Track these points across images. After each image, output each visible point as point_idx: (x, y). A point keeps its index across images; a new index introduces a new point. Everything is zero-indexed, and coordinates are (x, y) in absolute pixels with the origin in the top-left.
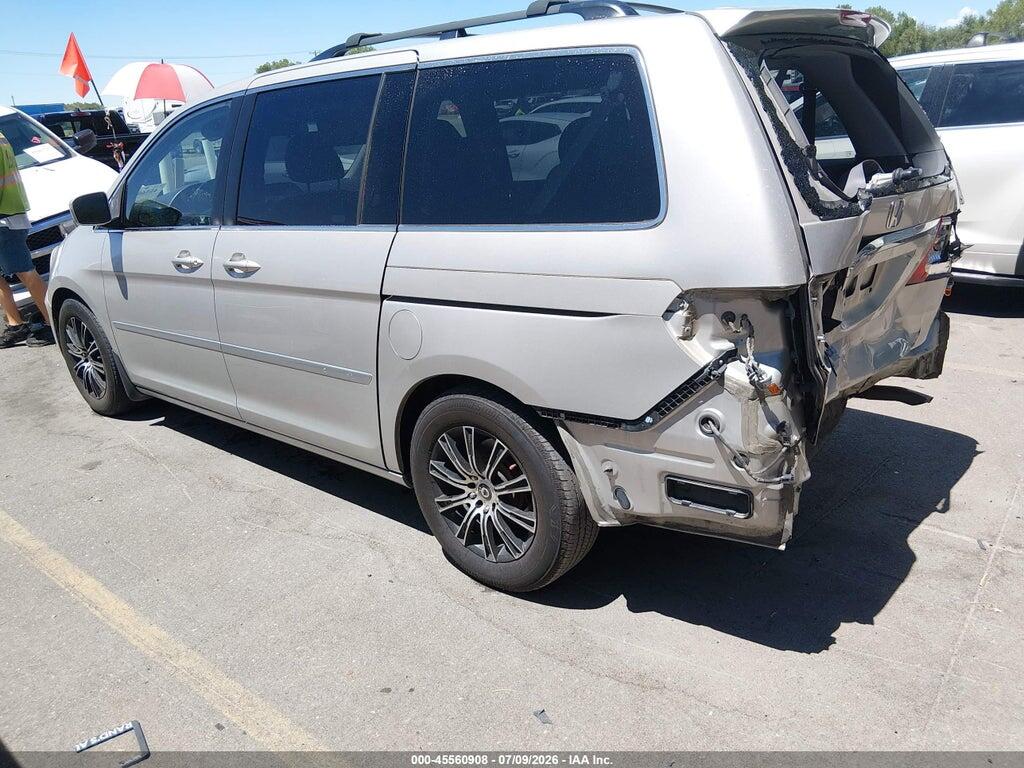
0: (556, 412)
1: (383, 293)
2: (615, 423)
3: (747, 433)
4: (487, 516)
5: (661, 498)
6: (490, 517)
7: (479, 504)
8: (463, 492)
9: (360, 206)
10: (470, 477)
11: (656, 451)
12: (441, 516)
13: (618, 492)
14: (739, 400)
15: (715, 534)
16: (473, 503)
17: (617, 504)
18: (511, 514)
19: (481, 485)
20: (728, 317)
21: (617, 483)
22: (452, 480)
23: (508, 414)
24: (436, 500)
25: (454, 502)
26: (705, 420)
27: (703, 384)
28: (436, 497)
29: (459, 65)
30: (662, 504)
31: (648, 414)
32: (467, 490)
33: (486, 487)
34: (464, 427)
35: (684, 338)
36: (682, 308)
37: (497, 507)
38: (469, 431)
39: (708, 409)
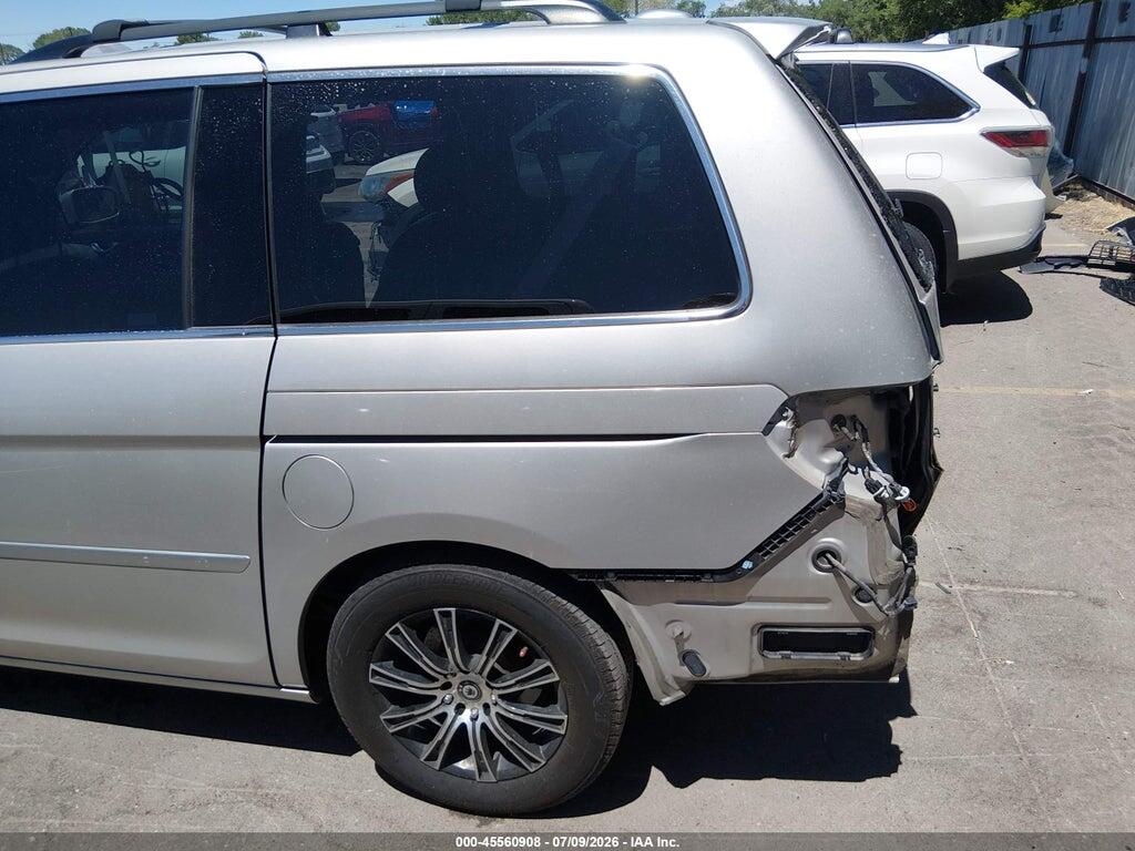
0: (602, 573)
1: (265, 433)
2: (696, 575)
3: (874, 561)
4: (478, 723)
5: (751, 654)
6: (484, 726)
7: (460, 709)
8: (434, 698)
9: (188, 297)
10: (445, 676)
11: (751, 599)
12: (391, 738)
13: (687, 657)
14: (865, 523)
15: (806, 679)
16: (451, 711)
17: (685, 672)
18: (525, 716)
19: (463, 684)
20: (838, 421)
21: (687, 647)
22: (414, 686)
23: (516, 583)
24: (382, 718)
25: (419, 715)
26: (822, 553)
27: (821, 510)
28: (381, 712)
29: (350, 80)
30: (752, 661)
31: (746, 558)
32: (440, 694)
33: (471, 683)
34: (436, 611)
35: (788, 456)
36: (785, 419)
37: (494, 710)
38: (447, 615)
39: (826, 540)
